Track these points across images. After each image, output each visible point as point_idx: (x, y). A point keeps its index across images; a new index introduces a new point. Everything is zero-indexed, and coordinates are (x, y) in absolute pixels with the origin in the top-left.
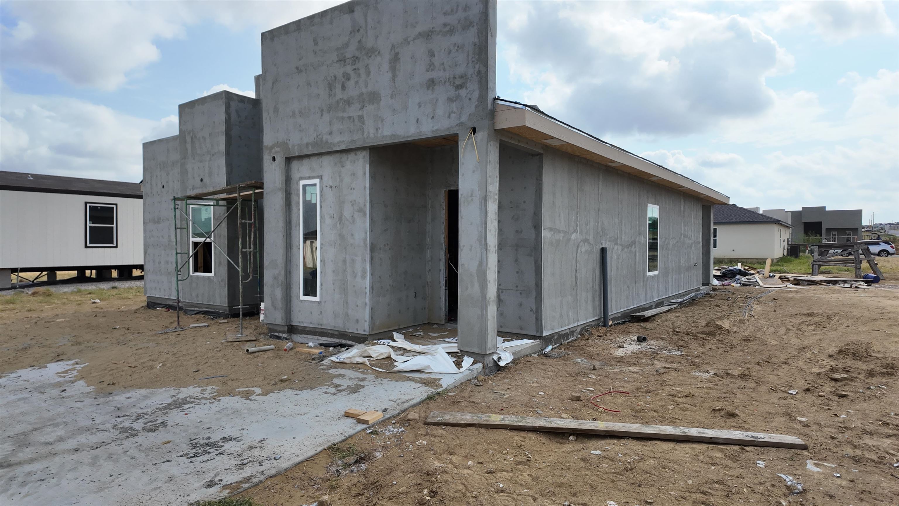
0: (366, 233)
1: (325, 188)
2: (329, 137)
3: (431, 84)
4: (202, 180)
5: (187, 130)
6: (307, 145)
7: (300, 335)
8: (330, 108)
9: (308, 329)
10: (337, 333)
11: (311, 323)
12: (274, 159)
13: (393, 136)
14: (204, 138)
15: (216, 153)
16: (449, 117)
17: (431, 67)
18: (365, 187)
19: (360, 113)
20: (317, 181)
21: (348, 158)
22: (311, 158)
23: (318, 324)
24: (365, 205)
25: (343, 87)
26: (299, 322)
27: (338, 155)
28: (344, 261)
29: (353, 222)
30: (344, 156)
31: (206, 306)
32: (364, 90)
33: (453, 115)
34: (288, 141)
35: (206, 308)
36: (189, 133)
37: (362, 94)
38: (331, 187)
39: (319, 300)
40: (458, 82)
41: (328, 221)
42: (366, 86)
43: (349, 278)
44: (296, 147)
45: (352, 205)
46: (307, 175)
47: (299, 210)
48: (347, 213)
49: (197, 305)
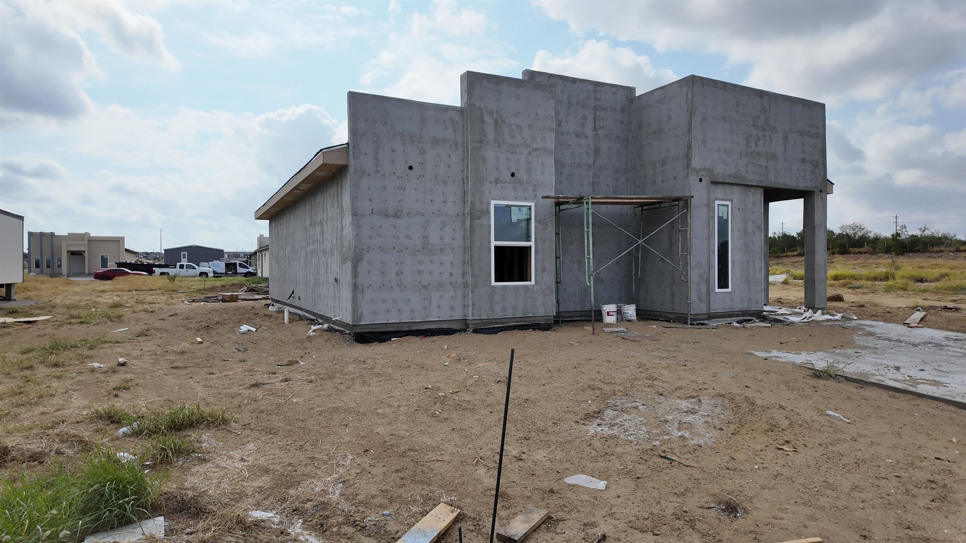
0: (762, 243)
1: (734, 209)
2: (746, 174)
3: (803, 160)
4: (513, 175)
5: (485, 108)
6: (730, 175)
7: (712, 320)
8: (747, 155)
9: (718, 314)
10: (740, 313)
11: (724, 309)
12: (701, 180)
13: (784, 184)
14: (520, 128)
15: (539, 149)
16: (811, 181)
17: (803, 151)
18: (761, 213)
19: (766, 164)
20: (729, 203)
21: (750, 191)
22: (724, 185)
23: (729, 309)
24: (761, 224)
25: (756, 144)
26: (714, 309)
27: (742, 187)
28: (748, 261)
29: (754, 235)
30: (748, 189)
32: (768, 150)
33: (813, 181)
34: (714, 169)
35: (516, 322)
36: (491, 113)
37: (767, 152)
38: (739, 209)
39: (730, 291)
40: (815, 164)
41: (737, 233)
42: (770, 149)
43: (751, 273)
44: (720, 176)
45: (753, 223)
46: (721, 198)
47: (714, 223)
48: (750, 229)
49: (499, 321)
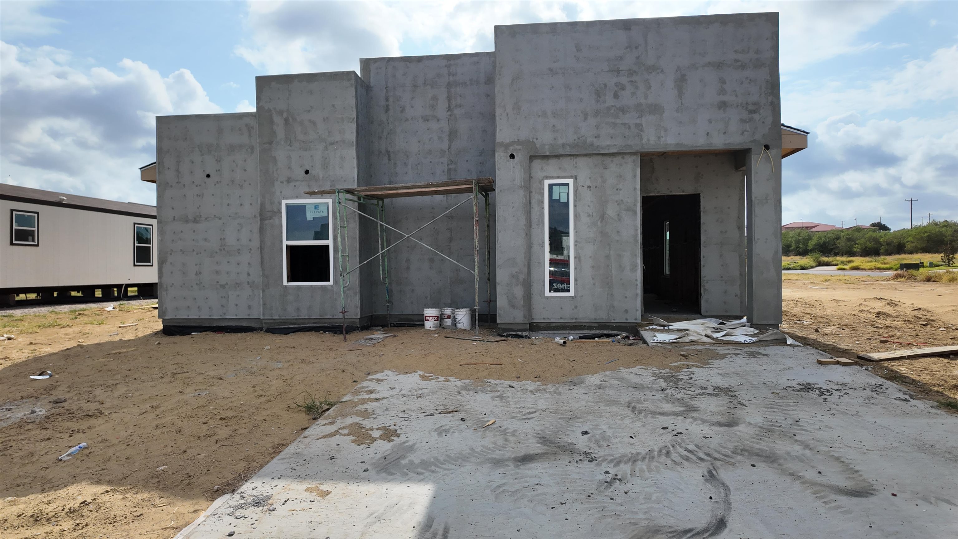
0: (637, 230)
1: (580, 188)
2: (595, 140)
3: (723, 105)
4: (307, 172)
5: (275, 109)
6: (563, 145)
7: (543, 332)
8: (597, 113)
9: (554, 325)
10: (596, 325)
11: (561, 318)
12: (512, 156)
13: (678, 144)
14: (314, 123)
15: (337, 142)
16: (742, 133)
17: (722, 92)
18: (635, 189)
19: (638, 121)
20: (571, 181)
21: (612, 161)
22: (561, 158)
23: (572, 319)
24: (635, 205)
25: (616, 96)
26: (544, 319)
27: (600, 158)
28: (608, 257)
29: (620, 220)
30: (608, 160)
31: (313, 321)
32: (643, 101)
33: (745, 133)
34: (535, 140)
35: (314, 323)
36: (281, 113)
37: (640, 105)
38: (589, 187)
39: (573, 295)
40: (751, 107)
41: (585, 219)
42: (646, 97)
43: (613, 272)
44: (547, 147)
45: (618, 204)
46: (555, 175)
47: (543, 208)
48: (611, 212)
49: (295, 321)
